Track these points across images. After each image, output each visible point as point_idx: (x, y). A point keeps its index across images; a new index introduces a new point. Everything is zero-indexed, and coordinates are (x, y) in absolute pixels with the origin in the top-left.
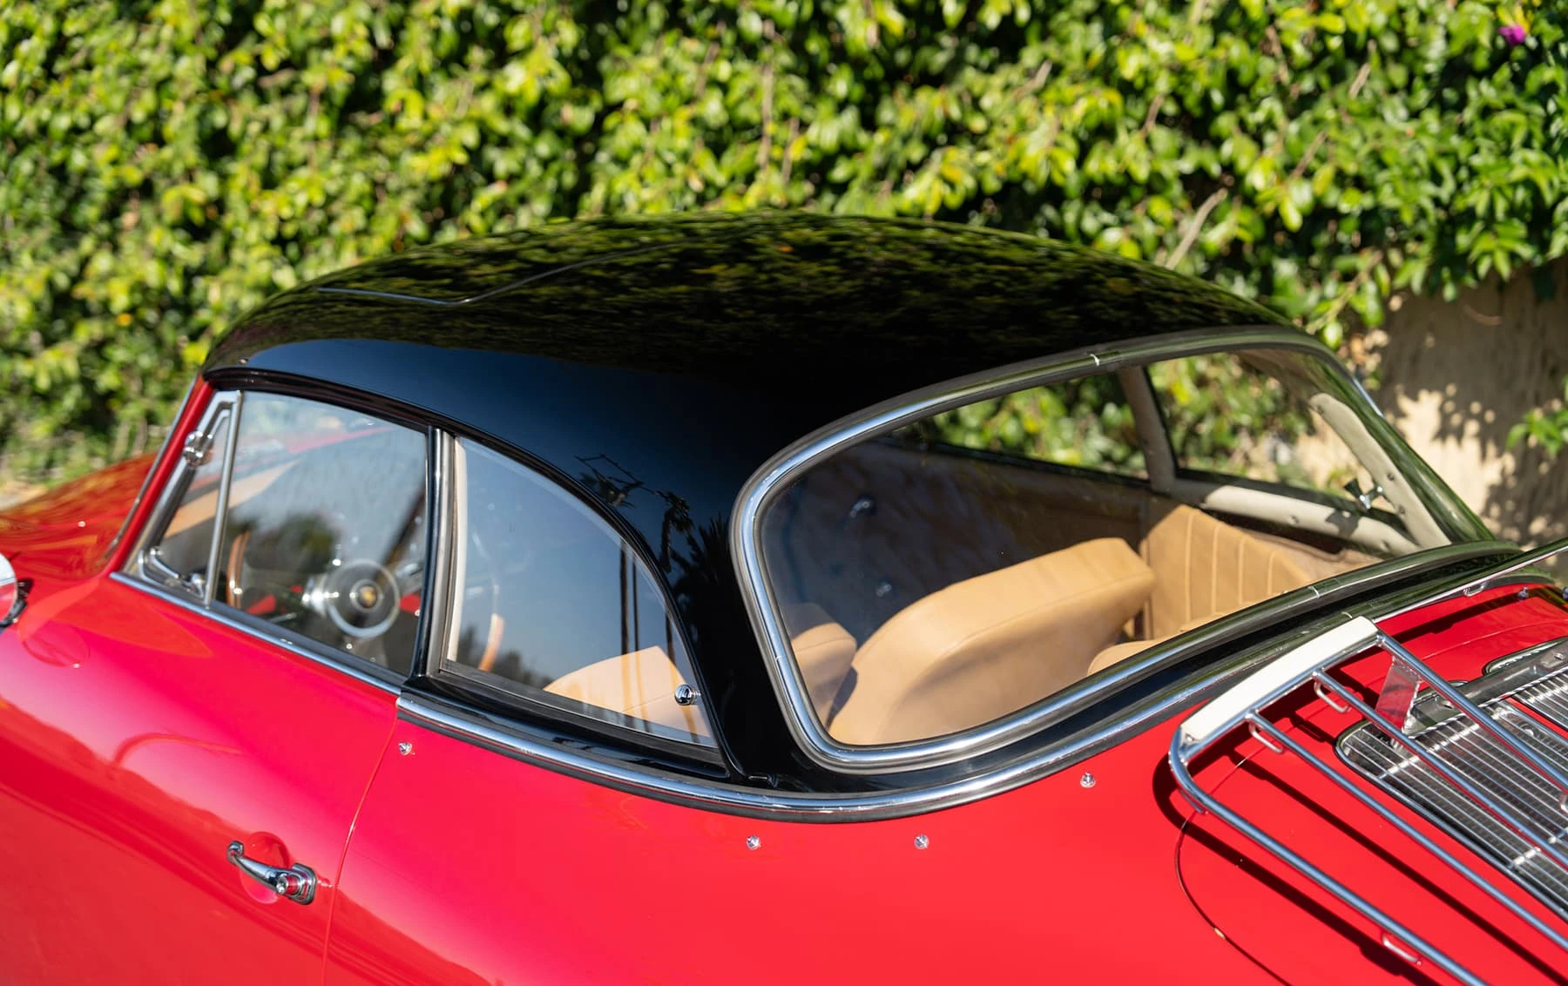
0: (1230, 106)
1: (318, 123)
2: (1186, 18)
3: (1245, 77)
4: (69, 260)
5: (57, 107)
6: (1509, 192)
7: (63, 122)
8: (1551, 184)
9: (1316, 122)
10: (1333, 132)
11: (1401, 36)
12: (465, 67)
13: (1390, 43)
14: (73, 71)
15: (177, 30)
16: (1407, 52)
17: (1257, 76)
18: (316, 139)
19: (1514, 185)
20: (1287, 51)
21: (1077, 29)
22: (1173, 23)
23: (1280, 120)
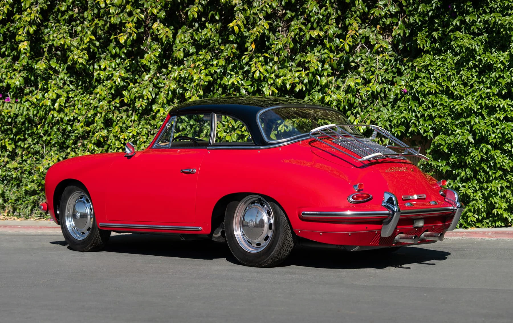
0: (349, 109)
1: (135, 117)
2: (340, 91)
3: (352, 102)
4: (63, 155)
5: (66, 115)
6: (401, 119)
7: (67, 118)
8: (408, 117)
9: (367, 111)
10: (370, 113)
11: (384, 93)
12: (174, 103)
13: (383, 95)
14: (70, 106)
15: (100, 95)
16: (386, 97)
17: (355, 102)
18: (134, 121)
19: (402, 118)
20: (361, 97)
21: (317, 93)
22: (337, 92)
23: (360, 111)
